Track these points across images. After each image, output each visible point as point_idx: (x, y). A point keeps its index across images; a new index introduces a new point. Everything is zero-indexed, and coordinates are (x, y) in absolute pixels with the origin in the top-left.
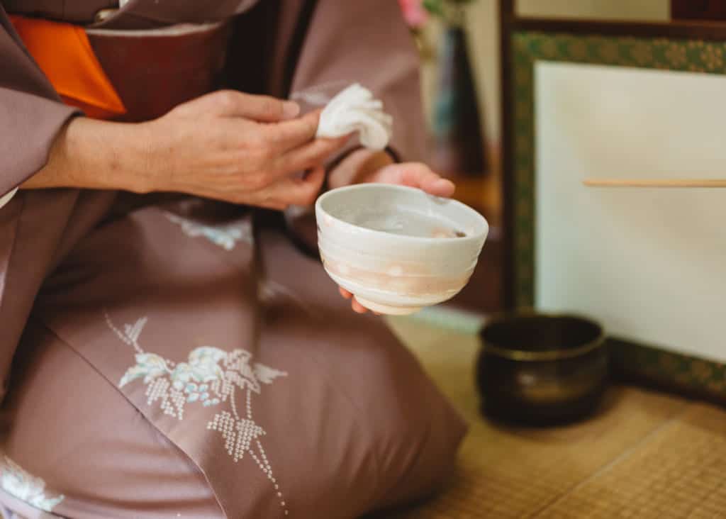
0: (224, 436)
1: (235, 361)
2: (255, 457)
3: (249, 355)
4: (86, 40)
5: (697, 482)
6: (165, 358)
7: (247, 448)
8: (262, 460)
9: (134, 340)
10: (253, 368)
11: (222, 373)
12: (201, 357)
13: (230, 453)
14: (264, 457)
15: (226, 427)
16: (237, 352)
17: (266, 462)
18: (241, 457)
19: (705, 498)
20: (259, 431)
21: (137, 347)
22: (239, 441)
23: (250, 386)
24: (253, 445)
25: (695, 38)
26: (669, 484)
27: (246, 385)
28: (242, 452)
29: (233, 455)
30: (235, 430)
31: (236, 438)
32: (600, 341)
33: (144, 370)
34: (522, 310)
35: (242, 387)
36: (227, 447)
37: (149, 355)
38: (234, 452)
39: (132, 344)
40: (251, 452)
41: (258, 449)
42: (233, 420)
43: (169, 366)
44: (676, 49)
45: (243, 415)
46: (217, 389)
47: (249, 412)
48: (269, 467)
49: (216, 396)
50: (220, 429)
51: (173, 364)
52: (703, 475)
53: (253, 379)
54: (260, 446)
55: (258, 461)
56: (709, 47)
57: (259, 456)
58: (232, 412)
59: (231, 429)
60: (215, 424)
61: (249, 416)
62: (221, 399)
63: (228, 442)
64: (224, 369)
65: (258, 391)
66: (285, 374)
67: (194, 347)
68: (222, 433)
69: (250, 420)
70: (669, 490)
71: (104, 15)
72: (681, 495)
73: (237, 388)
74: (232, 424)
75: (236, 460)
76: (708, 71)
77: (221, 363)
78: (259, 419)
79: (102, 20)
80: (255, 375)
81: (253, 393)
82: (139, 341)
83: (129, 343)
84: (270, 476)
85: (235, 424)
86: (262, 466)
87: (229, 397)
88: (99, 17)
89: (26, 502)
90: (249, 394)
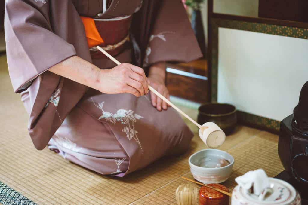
0: (127, 134)
1: (129, 113)
2: (135, 139)
3: (133, 112)
4: (94, 22)
5: (258, 152)
6: (111, 113)
7: (133, 136)
8: (137, 140)
9: (102, 108)
10: (134, 115)
11: (126, 115)
12: (120, 112)
13: (128, 138)
14: (137, 139)
15: (127, 131)
16: (130, 111)
17: (138, 140)
18: (131, 139)
19: (260, 156)
20: (136, 132)
21: (103, 110)
22: (131, 135)
23: (133, 120)
24: (134, 136)
25: (264, 23)
26: (250, 152)
27: (132, 120)
28: (131, 138)
29: (129, 139)
30: (129, 132)
31: (130, 134)
32: (234, 111)
33: (105, 116)
34: (213, 102)
35: (131, 120)
36: (127, 137)
37: (106, 112)
38: (129, 138)
39: (101, 109)
40: (134, 138)
41: (136, 137)
42: (129, 129)
43: (112, 115)
44: (258, 26)
45: (132, 128)
46: (125, 120)
47: (133, 127)
48: (139, 141)
49: (125, 122)
50: (125, 132)
51: (113, 114)
52: (261, 150)
53: (134, 118)
54: (136, 136)
55: (136, 140)
56: (268, 26)
57: (136, 138)
58: (129, 127)
59: (128, 131)
60: (124, 130)
61: (133, 128)
62: (126, 123)
63: (127, 135)
64: (127, 115)
65: (135, 121)
66: (143, 117)
67: (118, 109)
68: (126, 133)
69: (134, 129)
70: (250, 154)
71: (99, 15)
72: (253, 155)
73: (130, 120)
74: (129, 130)
75: (130, 140)
76: (267, 33)
77: (126, 113)
78: (135, 129)
79: (98, 16)
80: (135, 117)
81: (134, 122)
82: (103, 108)
83: (100, 109)
84: (139, 144)
85: (130, 130)
86: (137, 141)
87: (128, 122)
88: (97, 15)
89: (71, 150)
90: (133, 122)
